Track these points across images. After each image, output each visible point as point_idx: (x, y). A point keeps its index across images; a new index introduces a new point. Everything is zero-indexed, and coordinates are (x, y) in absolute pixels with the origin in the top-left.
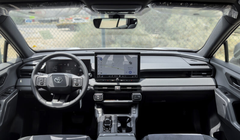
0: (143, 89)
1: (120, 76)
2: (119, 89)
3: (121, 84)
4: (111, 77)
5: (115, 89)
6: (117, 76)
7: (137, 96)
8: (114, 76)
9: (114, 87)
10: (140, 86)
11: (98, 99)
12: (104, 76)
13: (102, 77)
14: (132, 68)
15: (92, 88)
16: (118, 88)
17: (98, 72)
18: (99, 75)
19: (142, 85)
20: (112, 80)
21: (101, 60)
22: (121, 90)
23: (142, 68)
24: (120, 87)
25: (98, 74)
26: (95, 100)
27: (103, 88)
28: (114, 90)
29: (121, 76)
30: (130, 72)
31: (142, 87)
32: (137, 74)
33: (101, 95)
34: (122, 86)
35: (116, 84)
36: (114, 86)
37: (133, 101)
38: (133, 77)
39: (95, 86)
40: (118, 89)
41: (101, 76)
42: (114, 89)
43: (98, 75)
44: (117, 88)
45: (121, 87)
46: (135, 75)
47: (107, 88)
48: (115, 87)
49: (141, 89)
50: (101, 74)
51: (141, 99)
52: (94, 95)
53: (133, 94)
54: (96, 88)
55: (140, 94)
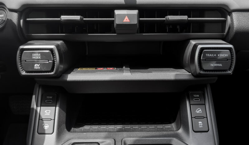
2: (135, 22)
5: (117, 21)
9: (112, 15)
11: (37, 66)
15: (14, 17)
16: (129, 16)
22: (143, 27)
24: (135, 12)
26: (24, 73)
27: (64, 18)
28: (109, 27)
33: (51, 50)
36: (109, 10)
37: (196, 75)
40: (126, 20)
42: (113, 21)
47: (78, 18)
48: (117, 12)
51: (233, 68)
52: (18, 52)
53: (193, 42)
54: (30, 20)
55: (231, 46)
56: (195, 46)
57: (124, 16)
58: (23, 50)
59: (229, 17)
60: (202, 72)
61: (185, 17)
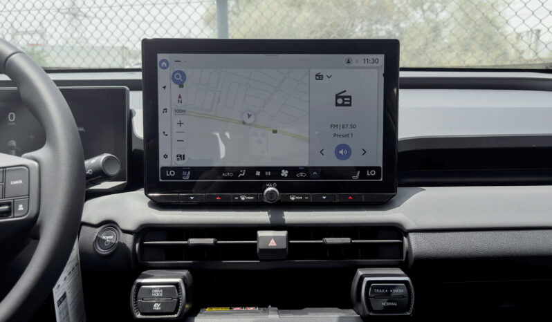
0: (417, 245)
1: (285, 173)
2: (284, 246)
3: (291, 217)
4: (235, 177)
5: (261, 245)
6: (268, 173)
7: (388, 287)
8: (251, 171)
9: (255, 237)
10: (397, 231)
11: (157, 307)
12: (196, 172)
13: (186, 177)
14: (353, 126)
15: (128, 240)
16: (275, 238)
17: (162, 151)
18: (169, 169)
19: (409, 224)
20: (243, 199)
21: (181, 86)
22: (293, 251)
23: (408, 129)
24: (284, 233)
25: (163, 163)
26: (139, 316)
27: (193, 241)
28: (251, 251)
29: (293, 171)
30: (343, 150)
31: (411, 235)
32: (380, 164)
33: (177, 285)
34: (295, 231)
35: (263, 217)
36: (251, 231)
37: (365, 318)
38: (356, 178)
39: (145, 231)
40: (272, 244)
41: (179, 170)
42: (256, 244)
43: (165, 169)
44: (271, 239)
45: (289, 237)
46: (370, 168)
47: (210, 241)
48: (261, 234)
49: (401, 244)
50: (181, 163)
51: (412, 309)
52: (134, 287)
53: (360, 272)
54: (148, 244)
55: (407, 278)
56: (362, 278)
57: (269, 238)
58: (140, 285)
59: (405, 239)
60: (371, 314)
61: (347, 240)
